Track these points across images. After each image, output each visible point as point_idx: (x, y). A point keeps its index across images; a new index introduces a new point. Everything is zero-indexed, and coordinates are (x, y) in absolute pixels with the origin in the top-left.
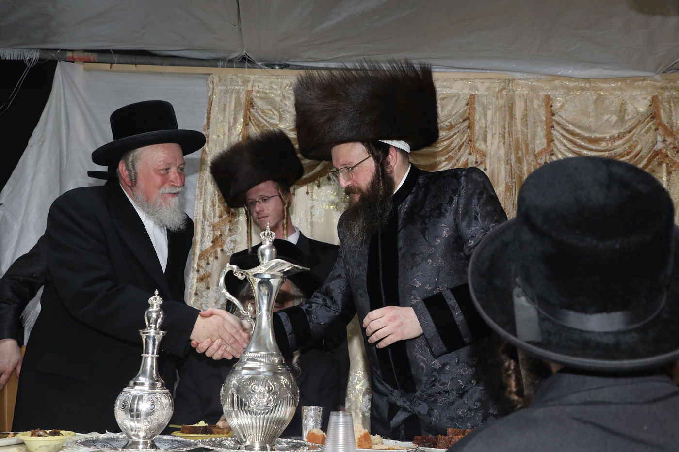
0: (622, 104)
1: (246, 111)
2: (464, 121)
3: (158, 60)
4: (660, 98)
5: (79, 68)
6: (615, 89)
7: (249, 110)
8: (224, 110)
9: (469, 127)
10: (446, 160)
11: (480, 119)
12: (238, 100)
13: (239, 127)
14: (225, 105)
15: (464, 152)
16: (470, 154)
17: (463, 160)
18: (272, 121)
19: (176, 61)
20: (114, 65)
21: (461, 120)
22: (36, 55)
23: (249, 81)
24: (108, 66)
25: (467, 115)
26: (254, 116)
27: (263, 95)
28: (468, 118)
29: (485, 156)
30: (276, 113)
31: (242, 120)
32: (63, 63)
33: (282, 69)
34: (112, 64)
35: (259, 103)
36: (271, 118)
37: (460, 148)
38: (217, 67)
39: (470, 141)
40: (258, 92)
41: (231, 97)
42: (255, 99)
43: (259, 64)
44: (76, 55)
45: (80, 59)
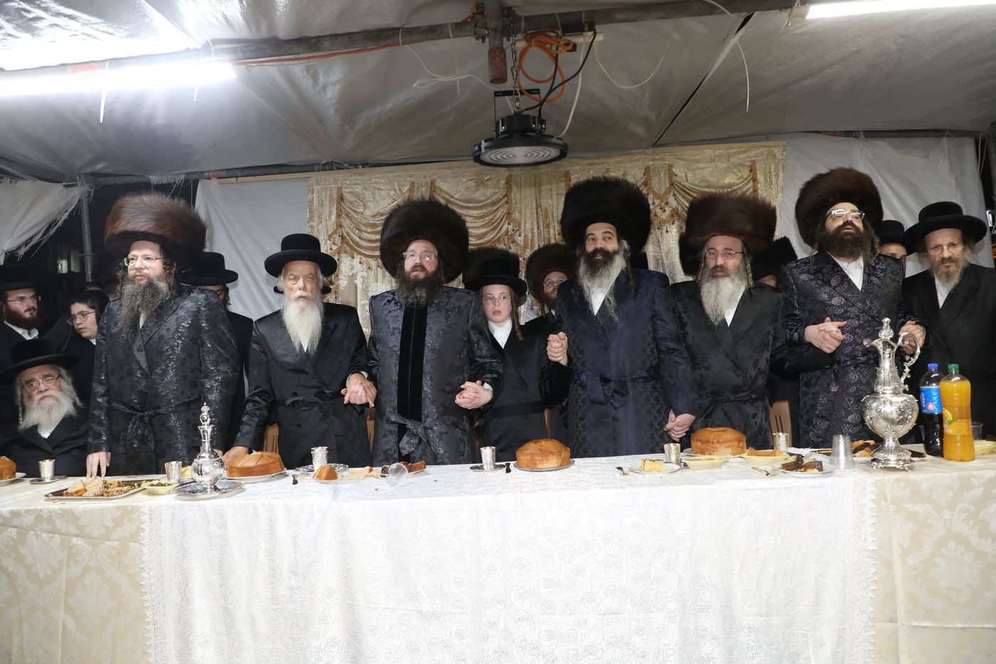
0: (624, 174)
1: (337, 205)
2: (504, 197)
3: (270, 170)
4: (652, 168)
5: (214, 182)
6: (618, 162)
7: (340, 203)
8: (322, 205)
9: (507, 202)
10: (492, 230)
11: (515, 195)
12: (331, 196)
13: (334, 217)
14: (323, 201)
15: (505, 222)
16: (509, 224)
17: (505, 228)
18: (358, 210)
19: (284, 169)
20: (238, 179)
21: (501, 197)
22: (182, 177)
23: (338, 180)
24: (234, 180)
25: (505, 193)
26: (344, 208)
27: (351, 190)
28: (506, 195)
29: (520, 224)
30: (360, 203)
31: (335, 212)
32: (203, 180)
33: (363, 167)
34: (237, 177)
35: (347, 196)
36: (357, 208)
37: (502, 219)
38: (313, 171)
39: (508, 214)
40: (346, 188)
41: (326, 194)
42: (344, 194)
43: (346, 165)
44: (211, 174)
45: (214, 177)
